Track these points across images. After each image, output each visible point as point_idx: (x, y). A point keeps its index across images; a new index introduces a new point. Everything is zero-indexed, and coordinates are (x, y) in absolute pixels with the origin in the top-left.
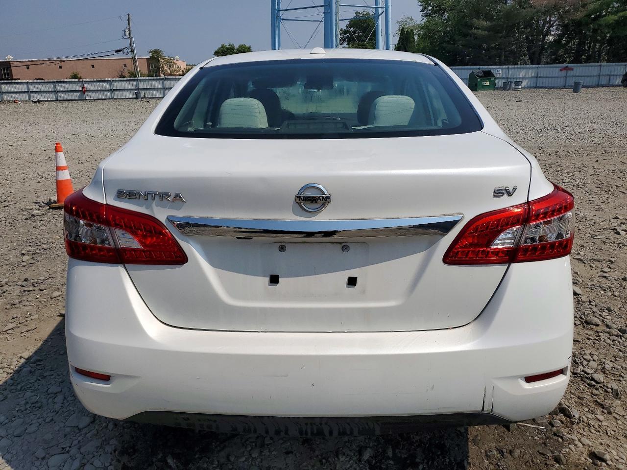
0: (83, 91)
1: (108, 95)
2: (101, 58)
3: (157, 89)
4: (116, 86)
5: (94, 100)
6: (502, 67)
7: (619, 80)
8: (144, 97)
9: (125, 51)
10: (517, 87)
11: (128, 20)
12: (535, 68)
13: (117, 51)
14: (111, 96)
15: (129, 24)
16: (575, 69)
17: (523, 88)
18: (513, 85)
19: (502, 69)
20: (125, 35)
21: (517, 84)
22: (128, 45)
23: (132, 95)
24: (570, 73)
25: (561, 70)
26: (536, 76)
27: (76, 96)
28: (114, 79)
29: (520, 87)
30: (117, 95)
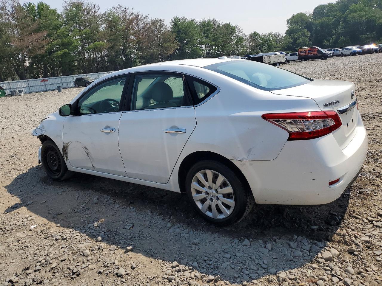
6: (4, 82)
7: (72, 84)
10: (20, 93)
12: (26, 81)
16: (48, 80)
17: (25, 93)
18: (17, 92)
19: (5, 83)
21: (20, 91)
24: (46, 83)
25: (41, 82)
26: (28, 86)
29: (23, 93)
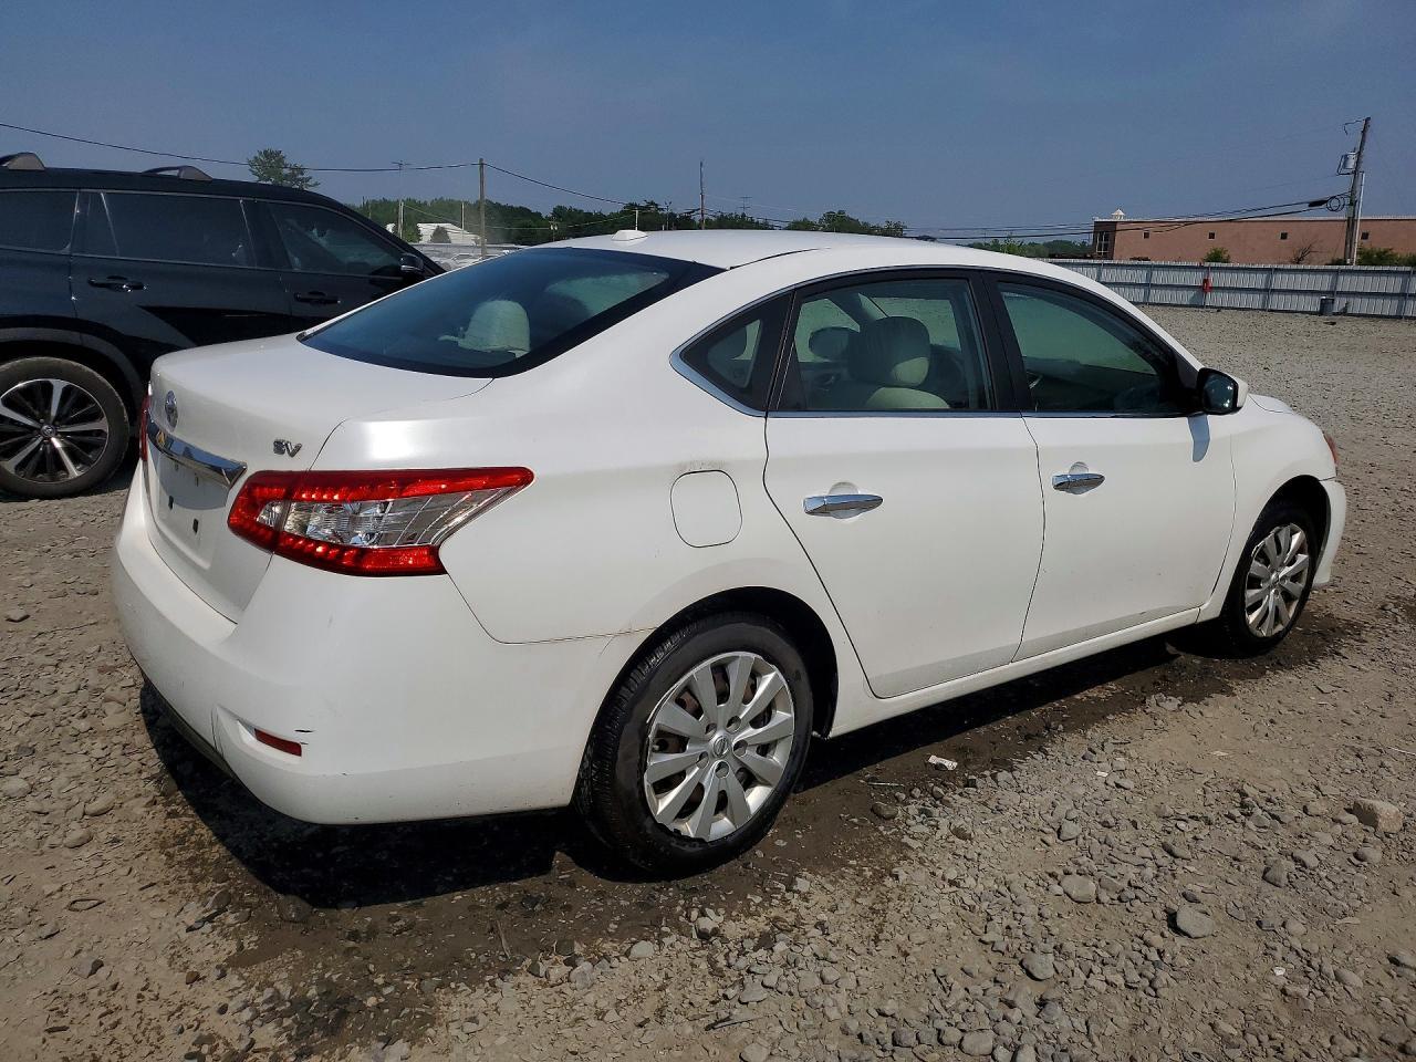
0: (1205, 288)
1: (1256, 301)
2: (1279, 218)
3: (1384, 295)
4: (1280, 281)
5: (1219, 309)
8: (1344, 312)
9: (1334, 203)
11: (1364, 132)
13: (1313, 204)
14: (1264, 303)
15: (1363, 142)
20: (1345, 166)
22: (1347, 190)
23: (1312, 304)
27: (1186, 297)
28: (1281, 266)
30: (1277, 302)
